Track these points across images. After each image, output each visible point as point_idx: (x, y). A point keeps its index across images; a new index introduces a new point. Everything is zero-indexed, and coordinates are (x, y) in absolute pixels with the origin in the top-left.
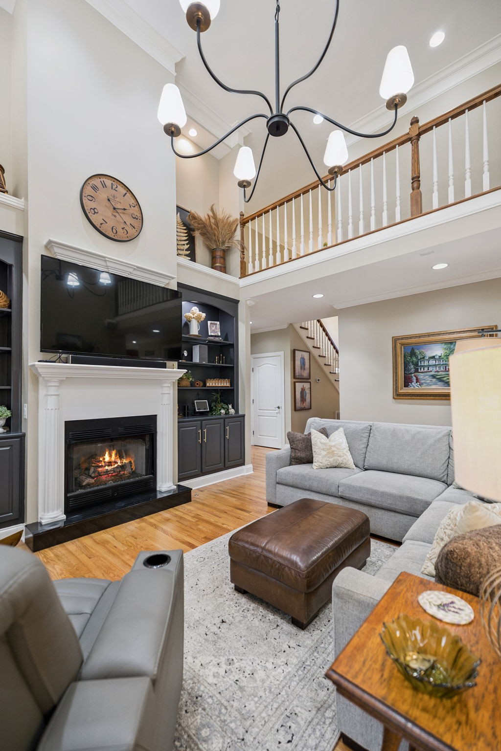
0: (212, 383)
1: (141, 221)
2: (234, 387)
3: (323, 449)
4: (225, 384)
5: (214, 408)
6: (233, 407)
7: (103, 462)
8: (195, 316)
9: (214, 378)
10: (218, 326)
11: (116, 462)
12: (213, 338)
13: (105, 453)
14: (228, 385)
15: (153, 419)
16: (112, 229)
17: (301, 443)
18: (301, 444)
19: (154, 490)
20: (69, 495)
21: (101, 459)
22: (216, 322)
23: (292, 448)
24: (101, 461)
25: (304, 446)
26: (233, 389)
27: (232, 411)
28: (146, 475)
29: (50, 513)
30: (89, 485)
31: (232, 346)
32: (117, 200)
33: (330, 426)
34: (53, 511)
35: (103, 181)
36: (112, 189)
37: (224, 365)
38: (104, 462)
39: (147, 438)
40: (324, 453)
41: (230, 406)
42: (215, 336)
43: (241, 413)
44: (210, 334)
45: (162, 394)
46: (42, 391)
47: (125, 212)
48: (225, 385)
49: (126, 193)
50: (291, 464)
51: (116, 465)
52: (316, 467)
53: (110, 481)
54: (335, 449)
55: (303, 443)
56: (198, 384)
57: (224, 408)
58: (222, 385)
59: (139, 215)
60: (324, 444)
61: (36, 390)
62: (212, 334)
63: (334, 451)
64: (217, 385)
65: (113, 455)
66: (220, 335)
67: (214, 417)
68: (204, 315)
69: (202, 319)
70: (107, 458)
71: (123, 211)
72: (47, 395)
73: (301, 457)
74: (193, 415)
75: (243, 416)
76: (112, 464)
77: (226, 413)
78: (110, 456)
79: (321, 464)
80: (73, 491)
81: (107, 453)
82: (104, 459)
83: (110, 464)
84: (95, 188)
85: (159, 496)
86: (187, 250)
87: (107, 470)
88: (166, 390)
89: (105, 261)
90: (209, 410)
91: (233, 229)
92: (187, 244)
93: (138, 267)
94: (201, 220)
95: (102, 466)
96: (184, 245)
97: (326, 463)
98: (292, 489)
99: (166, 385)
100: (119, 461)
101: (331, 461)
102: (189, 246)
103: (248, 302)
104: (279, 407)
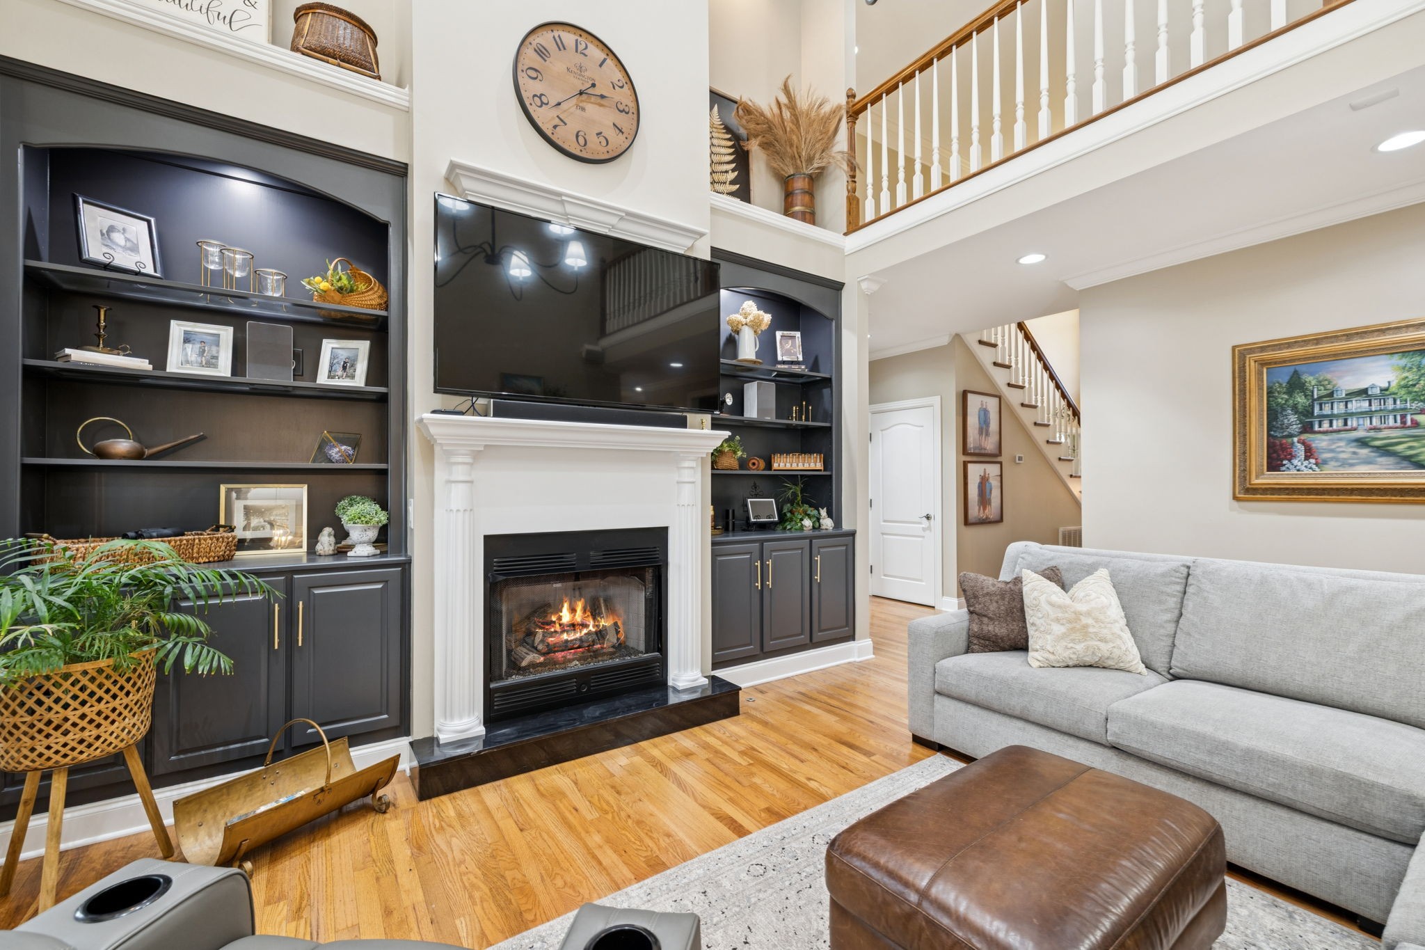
0: (785, 463)
1: (635, 116)
2: (832, 471)
3: (1058, 620)
4: (811, 463)
5: (789, 515)
6: (830, 515)
7: (557, 625)
8: (748, 320)
9: (788, 451)
10: (798, 341)
11: (586, 626)
12: (786, 366)
13: (563, 606)
14: (819, 466)
15: (659, 535)
16: (577, 136)
17: (997, 602)
18: (995, 604)
19: (662, 685)
20: (492, 685)
21: (554, 618)
22: (793, 333)
23: (971, 613)
24: (554, 622)
25: (1002, 608)
26: (830, 476)
27: (827, 523)
28: (646, 653)
29: (456, 722)
30: (533, 665)
31: (827, 382)
32: (586, 74)
33: (1071, 563)
34: (461, 717)
35: (559, 36)
36: (577, 51)
37: (810, 423)
38: (560, 625)
39: (649, 575)
40: (1058, 629)
41: (823, 512)
42: (792, 363)
43: (846, 526)
44: (780, 358)
45: (678, 483)
46: (440, 475)
47: (603, 102)
48: (812, 466)
49: (605, 60)
50: (968, 650)
51: (585, 631)
52: (1038, 664)
53: (573, 660)
54: (1090, 621)
55: (1001, 602)
56: (754, 464)
57: (810, 517)
58: (806, 466)
59: (632, 105)
60: (1059, 607)
61: (430, 472)
62: (785, 359)
63: (1086, 627)
64: (794, 466)
65: (579, 606)
66: (801, 359)
67: (788, 534)
68: (767, 318)
69: (764, 327)
70: (566, 617)
71: (599, 100)
72: (449, 482)
73: (996, 635)
74: (744, 530)
75: (852, 534)
76: (577, 627)
77: (814, 528)
78: (573, 610)
79: (1052, 657)
80: (501, 678)
81: (566, 606)
82: (560, 618)
83: (573, 626)
84: (542, 52)
85: (673, 699)
86: (732, 183)
87: (567, 641)
88: (687, 475)
89: (562, 202)
90: (776, 519)
91: (832, 128)
92: (733, 170)
93: (628, 214)
94: (762, 114)
95: (556, 632)
96: (727, 172)
97: (1067, 654)
98: (975, 710)
99: (686, 464)
100: (591, 623)
101: (1080, 650)
102: (736, 173)
103: (864, 285)
104: (928, 517)
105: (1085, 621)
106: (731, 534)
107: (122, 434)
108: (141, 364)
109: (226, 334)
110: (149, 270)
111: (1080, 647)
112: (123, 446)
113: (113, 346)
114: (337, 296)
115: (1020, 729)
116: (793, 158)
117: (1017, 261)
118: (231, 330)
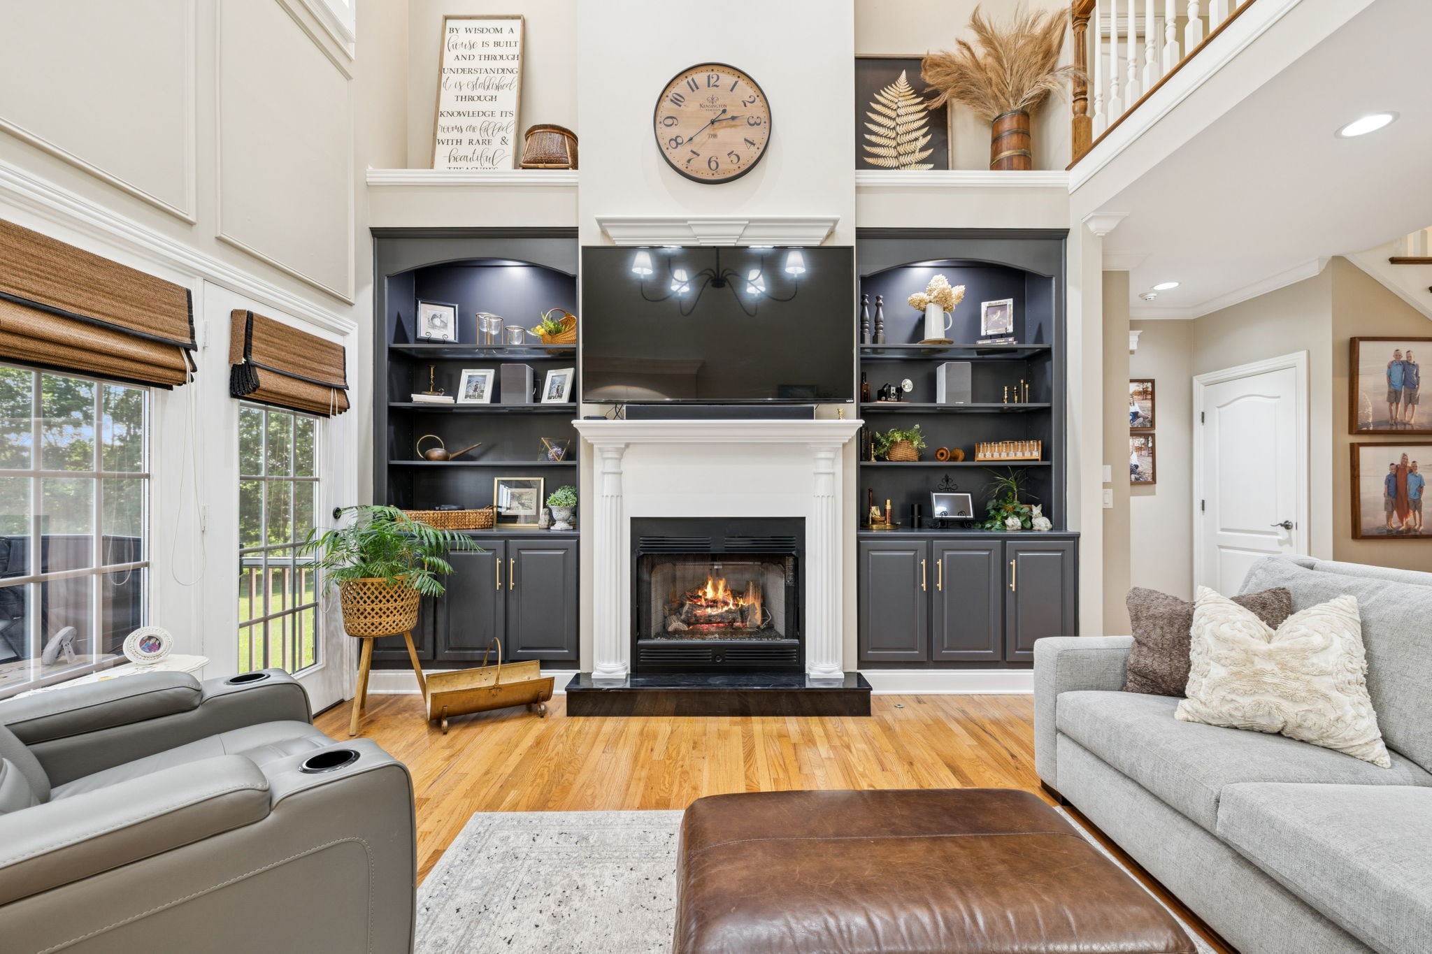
0: (990, 453)
1: (767, 124)
2: (1052, 461)
3: (1218, 660)
4: (1029, 452)
5: (992, 512)
6: (1046, 513)
7: (703, 600)
8: (932, 297)
9: (997, 438)
10: (1010, 310)
11: (726, 604)
12: (989, 342)
13: (707, 583)
14: (1036, 454)
15: (798, 524)
16: (709, 162)
17: (1162, 628)
18: (1158, 630)
19: (800, 670)
20: (640, 642)
21: (700, 594)
22: (1002, 302)
23: (1139, 642)
24: (701, 597)
25: (1168, 636)
26: (1050, 467)
27: (1042, 523)
28: (787, 637)
29: (605, 664)
30: (677, 633)
31: (1047, 352)
32: (719, 103)
34: (609, 662)
35: (693, 80)
36: (709, 86)
37: (1027, 405)
38: (706, 600)
39: (790, 563)
40: (1218, 672)
41: (1037, 510)
42: (1001, 336)
43: (1071, 529)
44: (983, 333)
45: (815, 474)
46: (598, 467)
47: (736, 122)
48: (1027, 456)
49: (736, 82)
50: (1123, 688)
51: (726, 608)
52: (1185, 715)
53: (716, 633)
54: (1270, 666)
55: (1167, 629)
56: (942, 454)
57: (1018, 514)
58: (1019, 456)
59: (764, 116)
60: (1226, 640)
62: (990, 332)
63: (1258, 674)
64: (1004, 456)
65: (721, 587)
66: (1010, 329)
67: (987, 533)
68: (959, 290)
69: (954, 301)
70: (710, 593)
71: (731, 123)
72: (604, 473)
73: (1154, 672)
75: (1076, 538)
76: (719, 605)
77: (1023, 528)
78: (716, 589)
79: (1202, 709)
80: (649, 637)
81: (710, 583)
82: (705, 594)
83: (714, 603)
84: (677, 101)
85: (808, 685)
86: (923, 149)
87: (710, 616)
88: (823, 467)
89: (689, 226)
90: (972, 516)
91: (1055, 43)
92: (924, 136)
93: (751, 221)
94: (953, 62)
95: (701, 606)
96: (916, 139)
97: (1225, 708)
98: (1090, 759)
99: (822, 455)
100: (731, 601)
101: (1244, 706)
102: (929, 137)
103: (1092, 226)
104: (1287, 526)
105: (1260, 664)
106: (916, 530)
107: (438, 445)
108: (446, 400)
109: (490, 374)
110: (451, 338)
111: (1246, 701)
112: (438, 452)
113: (437, 390)
114: (548, 338)
115: (1130, 793)
116: (995, 98)
117: (1337, 134)
118: (493, 371)
